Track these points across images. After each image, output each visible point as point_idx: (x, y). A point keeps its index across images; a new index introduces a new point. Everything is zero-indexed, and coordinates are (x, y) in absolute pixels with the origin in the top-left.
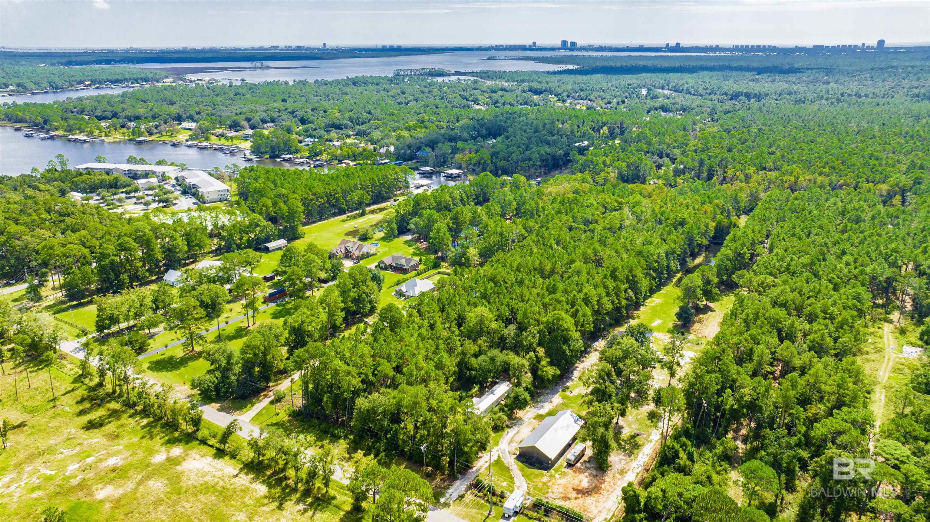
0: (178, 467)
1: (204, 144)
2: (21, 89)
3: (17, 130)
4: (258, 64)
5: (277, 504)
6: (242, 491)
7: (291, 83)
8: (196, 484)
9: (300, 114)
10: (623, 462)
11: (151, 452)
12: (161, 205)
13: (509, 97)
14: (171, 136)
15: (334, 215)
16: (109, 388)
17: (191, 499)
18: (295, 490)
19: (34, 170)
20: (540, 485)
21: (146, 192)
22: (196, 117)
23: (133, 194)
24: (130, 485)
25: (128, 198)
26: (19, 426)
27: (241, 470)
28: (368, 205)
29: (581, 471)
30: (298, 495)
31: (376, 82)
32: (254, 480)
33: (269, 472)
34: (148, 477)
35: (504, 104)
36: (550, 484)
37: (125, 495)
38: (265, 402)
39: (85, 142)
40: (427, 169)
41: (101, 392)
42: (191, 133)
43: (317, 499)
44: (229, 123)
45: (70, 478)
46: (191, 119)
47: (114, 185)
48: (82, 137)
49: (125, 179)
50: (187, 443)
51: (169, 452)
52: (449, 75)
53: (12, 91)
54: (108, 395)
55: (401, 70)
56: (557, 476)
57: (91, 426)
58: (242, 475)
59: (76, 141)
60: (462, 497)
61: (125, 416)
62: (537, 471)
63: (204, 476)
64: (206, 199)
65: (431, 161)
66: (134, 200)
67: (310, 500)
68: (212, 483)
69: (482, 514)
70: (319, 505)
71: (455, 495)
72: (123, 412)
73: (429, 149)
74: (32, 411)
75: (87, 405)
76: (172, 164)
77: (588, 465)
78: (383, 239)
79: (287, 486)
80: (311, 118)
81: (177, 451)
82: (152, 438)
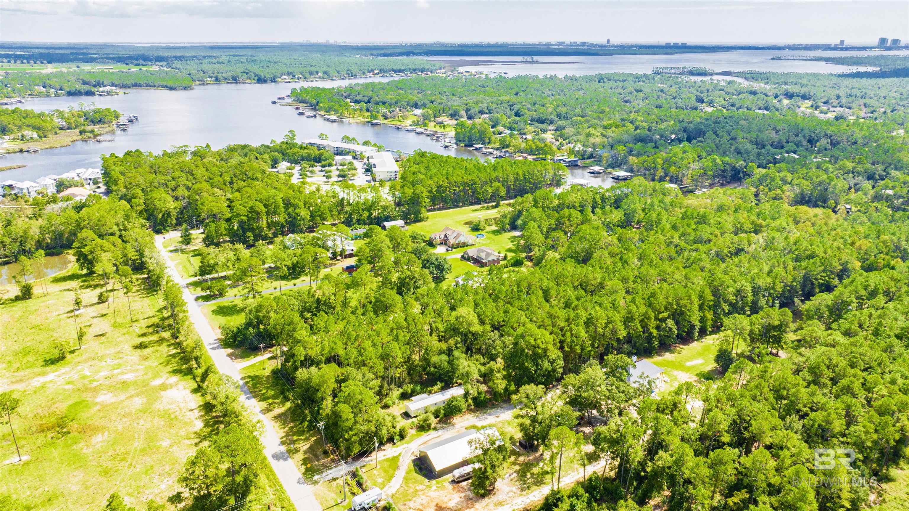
0: (162, 393)
1: (421, 129)
2: (326, 76)
3: (298, 108)
4: (529, 59)
8: (161, 408)
9: (518, 107)
10: (511, 494)
11: (157, 375)
14: (400, 121)
17: (148, 419)
19: (272, 141)
20: (411, 491)
21: (336, 167)
23: (325, 168)
24: (123, 397)
26: (101, 335)
27: (201, 406)
29: (463, 490)
32: (201, 417)
33: (214, 414)
34: (138, 395)
35: (739, 108)
37: (112, 403)
38: (265, 356)
39: (334, 121)
40: (597, 168)
42: (416, 119)
44: (451, 112)
45: (94, 381)
46: (424, 106)
47: (318, 160)
48: (333, 117)
49: (329, 154)
50: (186, 375)
51: (168, 378)
53: (320, 77)
54: (169, 325)
55: (660, 68)
56: (434, 488)
57: (140, 346)
59: (328, 120)
60: (334, 479)
61: (165, 344)
62: (420, 478)
63: (172, 404)
64: (377, 178)
68: (172, 411)
69: (335, 500)
71: (330, 477)
72: (168, 341)
75: (151, 330)
76: (374, 145)
78: (494, 232)
79: (217, 428)
80: (525, 111)
81: (174, 379)
82: (166, 365)
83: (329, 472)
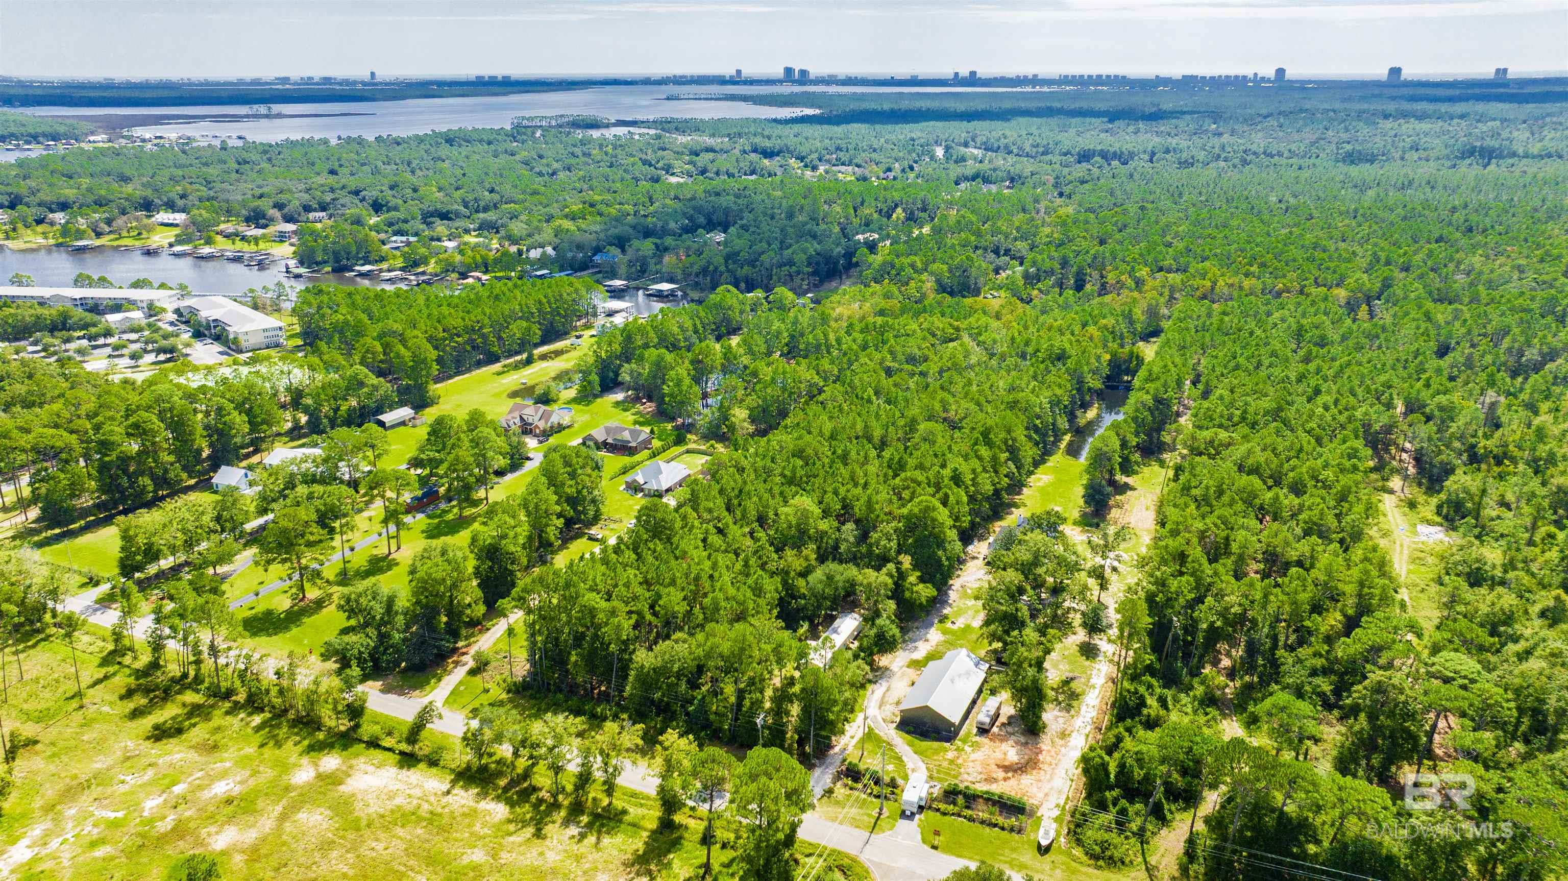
0: (342, 788)
4: (262, 109)
7: (334, 142)
8: (382, 811)
9: (371, 194)
10: (1061, 720)
11: (285, 768)
12: (162, 357)
13: (725, 164)
15: (479, 364)
16: (174, 670)
17: (382, 835)
18: (556, 806)
21: (125, 337)
22: (180, 203)
23: (101, 341)
25: (95, 347)
26: (25, 745)
27: (454, 782)
28: (536, 346)
29: (1003, 739)
30: (563, 813)
31: (489, 139)
33: (502, 782)
34: (294, 808)
36: (960, 761)
37: (263, 840)
38: (460, 673)
40: (618, 283)
41: (160, 678)
42: (177, 231)
43: (596, 817)
44: (244, 212)
45: (152, 820)
46: (171, 206)
49: (79, 313)
50: (345, 747)
52: (607, 126)
55: (523, 118)
56: (966, 748)
58: (458, 791)
60: (830, 792)
62: (936, 744)
63: (391, 797)
64: (244, 344)
65: (623, 270)
66: (108, 350)
67: (585, 819)
68: (410, 808)
69: (869, 815)
70: (602, 825)
71: (818, 791)
73: (615, 251)
75: (141, 700)
76: (162, 286)
77: (1009, 729)
78: (575, 401)
80: (393, 202)
81: (331, 762)
82: (278, 745)
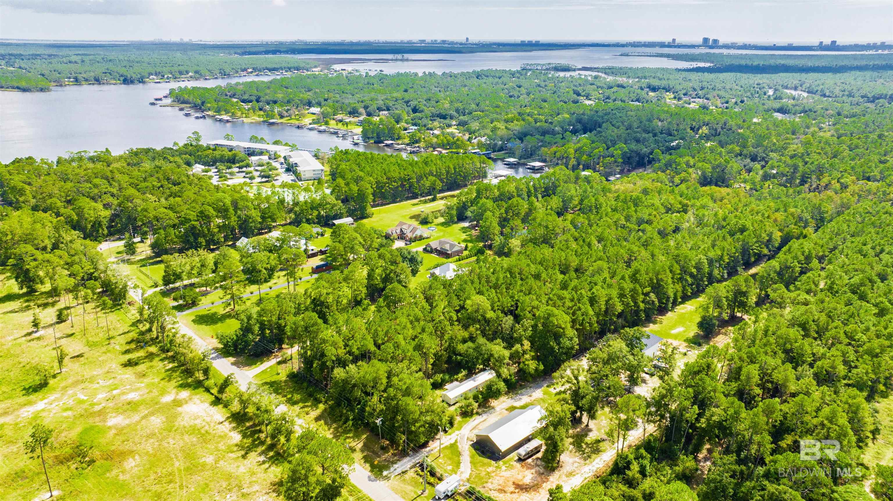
0: (180, 409)
1: (323, 128)
2: (197, 76)
3: (181, 109)
4: (399, 56)
5: (243, 452)
6: (220, 437)
8: (186, 425)
10: (576, 465)
11: (163, 392)
12: (264, 180)
13: (622, 93)
14: (298, 120)
16: (154, 334)
17: (178, 437)
18: (262, 443)
19: (175, 144)
20: (483, 474)
21: (257, 168)
22: (323, 103)
24: (136, 417)
25: (239, 172)
26: (78, 356)
27: (228, 418)
29: (530, 467)
30: (264, 448)
32: (234, 428)
33: (248, 424)
34: (152, 414)
35: (615, 100)
36: (493, 474)
37: (128, 425)
38: (273, 362)
39: (228, 121)
40: (512, 160)
41: (148, 337)
42: (314, 117)
43: (278, 454)
44: (349, 109)
45: (95, 404)
46: (319, 104)
47: (232, 161)
48: (225, 117)
49: (242, 155)
50: (195, 388)
51: (177, 394)
52: (574, 70)
53: (191, 77)
54: (152, 339)
55: (528, 64)
56: (504, 468)
57: (130, 364)
58: (227, 424)
59: (221, 120)
60: (404, 472)
61: (157, 359)
63: (195, 419)
64: (303, 177)
65: (518, 153)
67: (271, 454)
68: (199, 426)
69: (415, 492)
70: (277, 459)
72: (158, 355)
73: (518, 141)
74: (91, 345)
75: (133, 346)
77: (539, 462)
78: (442, 224)
79: (258, 438)
81: (185, 394)
82: (169, 381)
83: (396, 466)
